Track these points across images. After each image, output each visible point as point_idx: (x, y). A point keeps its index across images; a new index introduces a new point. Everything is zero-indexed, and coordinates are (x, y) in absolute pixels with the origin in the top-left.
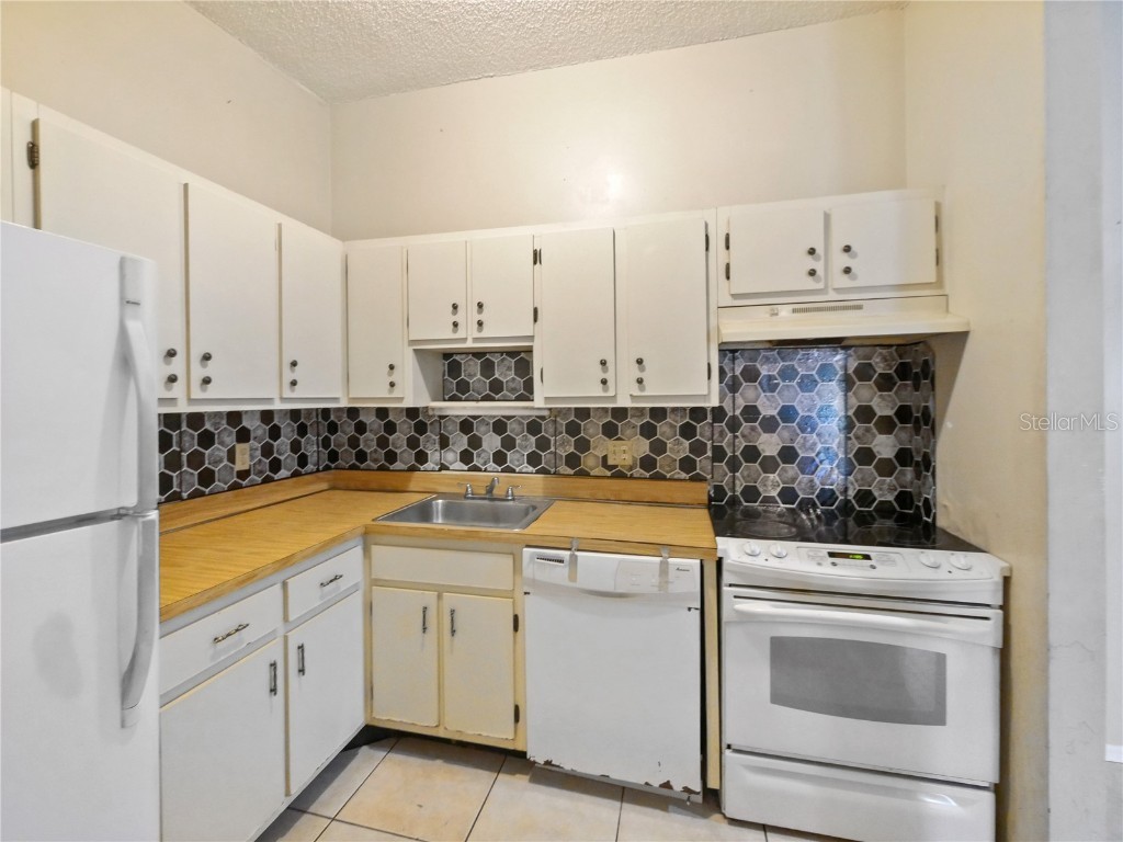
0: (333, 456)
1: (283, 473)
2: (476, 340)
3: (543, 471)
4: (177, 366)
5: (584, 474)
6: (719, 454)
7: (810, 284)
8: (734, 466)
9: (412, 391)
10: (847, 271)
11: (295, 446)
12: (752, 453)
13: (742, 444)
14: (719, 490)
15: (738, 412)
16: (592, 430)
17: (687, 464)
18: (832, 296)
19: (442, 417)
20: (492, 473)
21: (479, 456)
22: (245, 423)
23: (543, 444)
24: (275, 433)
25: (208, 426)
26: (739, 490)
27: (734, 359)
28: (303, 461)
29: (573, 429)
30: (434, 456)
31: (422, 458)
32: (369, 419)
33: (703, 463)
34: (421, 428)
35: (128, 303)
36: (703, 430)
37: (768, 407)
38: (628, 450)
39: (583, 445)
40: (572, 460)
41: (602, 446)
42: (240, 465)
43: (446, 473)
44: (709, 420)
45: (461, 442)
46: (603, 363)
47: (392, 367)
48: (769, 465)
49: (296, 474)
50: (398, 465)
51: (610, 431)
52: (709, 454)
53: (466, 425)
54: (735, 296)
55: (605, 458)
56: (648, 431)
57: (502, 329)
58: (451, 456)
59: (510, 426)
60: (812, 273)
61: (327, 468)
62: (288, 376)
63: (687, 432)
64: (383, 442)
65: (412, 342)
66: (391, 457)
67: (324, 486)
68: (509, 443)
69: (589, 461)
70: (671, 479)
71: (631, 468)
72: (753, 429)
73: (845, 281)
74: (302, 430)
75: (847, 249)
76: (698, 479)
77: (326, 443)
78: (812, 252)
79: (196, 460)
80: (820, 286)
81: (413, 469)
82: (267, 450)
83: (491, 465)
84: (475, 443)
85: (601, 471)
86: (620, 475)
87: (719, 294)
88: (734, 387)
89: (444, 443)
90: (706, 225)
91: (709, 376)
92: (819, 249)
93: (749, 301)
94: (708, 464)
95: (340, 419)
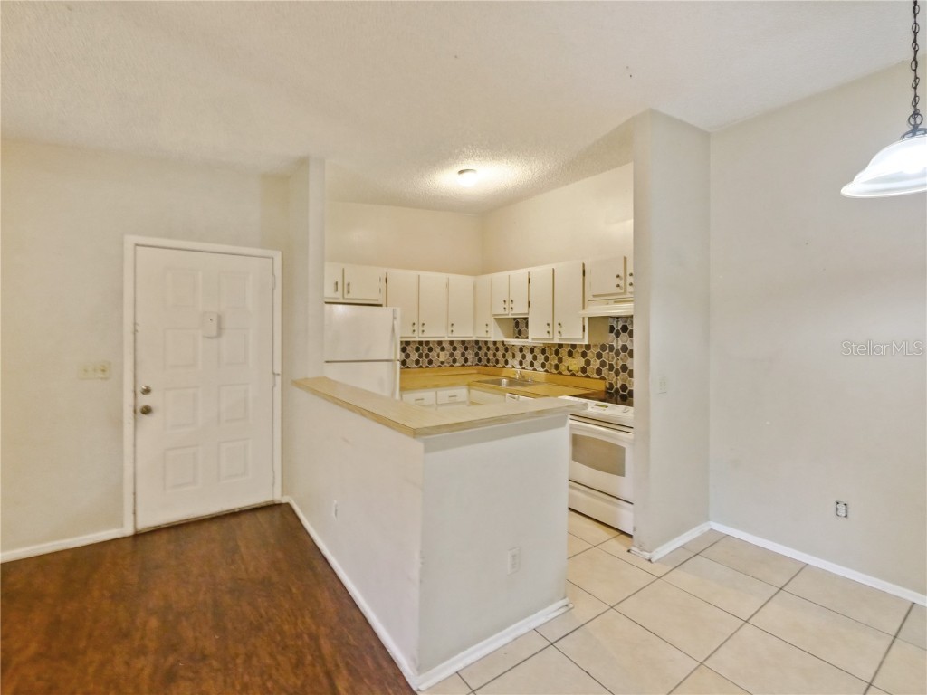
0: (480, 360)
1: (457, 364)
2: (512, 315)
3: (546, 371)
4: (415, 328)
5: (560, 373)
6: (611, 367)
7: (618, 290)
8: (617, 374)
9: (496, 335)
10: (631, 284)
11: (463, 355)
12: (624, 368)
13: (621, 363)
14: (611, 384)
15: (619, 348)
16: (564, 352)
17: (599, 372)
18: (628, 295)
19: (513, 345)
20: (529, 370)
21: (525, 362)
22: (444, 345)
23: (547, 359)
24: (455, 349)
25: (431, 345)
27: (618, 322)
28: (466, 360)
29: (557, 353)
30: (510, 361)
31: (506, 362)
32: (491, 345)
33: (605, 371)
34: (507, 350)
35: (394, 318)
36: (605, 355)
38: (576, 363)
39: (560, 360)
40: (557, 367)
41: (567, 361)
42: (442, 359)
43: (514, 368)
44: (608, 351)
45: (519, 356)
46: (548, 325)
47: (487, 325)
49: (463, 365)
50: (499, 365)
51: (570, 354)
52: (607, 367)
53: (521, 350)
54: (594, 296)
55: (568, 366)
56: (584, 355)
57: (519, 310)
58: (516, 362)
59: (536, 350)
60: (618, 286)
61: (477, 364)
62: (450, 329)
63: (599, 356)
64: (495, 355)
65: (494, 316)
66: (497, 362)
67: (475, 371)
68: (535, 358)
69: (562, 368)
70: (592, 378)
71: (577, 372)
74: (466, 349)
75: (631, 275)
76: (603, 379)
77: (477, 354)
78: (618, 276)
79: (427, 356)
80: (622, 291)
81: (504, 367)
82: (451, 355)
83: (529, 367)
84: (524, 357)
85: (566, 372)
86: (573, 375)
87: (589, 296)
88: (618, 335)
89: (514, 357)
90: (584, 265)
91: (584, 331)
92: (622, 274)
93: (599, 298)
94: (607, 372)
95: (481, 345)
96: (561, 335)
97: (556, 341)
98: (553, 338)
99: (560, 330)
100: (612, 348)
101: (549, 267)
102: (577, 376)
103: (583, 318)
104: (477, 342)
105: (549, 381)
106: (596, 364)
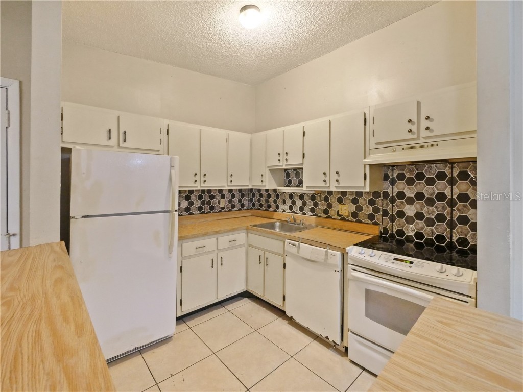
0: (254, 205)
1: (235, 209)
2: (286, 165)
3: (316, 215)
4: (197, 178)
5: (330, 218)
6: (385, 213)
7: (410, 136)
8: (392, 219)
9: (270, 184)
10: (427, 128)
11: (240, 201)
12: (401, 214)
13: (396, 209)
14: (385, 229)
15: (395, 195)
16: (333, 200)
17: (371, 217)
18: (422, 140)
19: (284, 193)
20: (299, 216)
21: (295, 208)
22: (224, 193)
23: (316, 204)
24: (233, 196)
25: (212, 193)
26: (394, 231)
27: (393, 170)
28: (243, 206)
29: (326, 199)
30: (281, 207)
31: (278, 207)
32: (263, 192)
33: (378, 217)
34: (278, 196)
35: (172, 167)
36: (379, 202)
37: (410, 193)
38: (347, 209)
39: (330, 206)
40: (326, 212)
41: (337, 207)
42: (222, 205)
43: (284, 213)
44: (381, 198)
45: (289, 202)
46: (324, 173)
47: (262, 175)
48: (409, 220)
49: (240, 210)
50: (271, 209)
51: (340, 201)
52: (381, 213)
53: (291, 196)
54: (377, 144)
55: (338, 212)
56: (355, 201)
57: (294, 161)
58: (286, 207)
59: (306, 197)
60: (410, 131)
61: (251, 209)
63: (371, 202)
64: (267, 201)
65: (268, 167)
66: (269, 206)
67: (249, 214)
68: (304, 204)
69: (332, 212)
70: (364, 223)
71: (348, 217)
72: (402, 203)
73: (427, 133)
74: (242, 196)
75: (428, 118)
76: (376, 224)
77: (251, 200)
78: (410, 121)
79: (209, 203)
80: (415, 136)
81: (275, 211)
82: (230, 201)
83: (299, 211)
84: (294, 203)
85: (336, 217)
86: (343, 219)
87: (371, 143)
88: (393, 183)
89: (284, 202)
90: (365, 114)
91: (365, 179)
92: (414, 119)
93: (381, 145)
94: (380, 217)
95: (256, 192)
96: (339, 184)
97: (333, 189)
98: (329, 186)
99: (337, 178)
100: (386, 195)
101: (326, 120)
102: (348, 221)
103: (365, 166)
104: (251, 190)
105: (318, 225)
106: (369, 210)
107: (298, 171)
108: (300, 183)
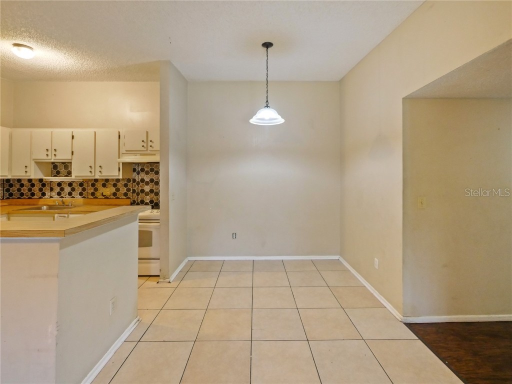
0: (11, 195)
2: (54, 159)
3: (84, 197)
5: (96, 198)
6: (134, 191)
7: (143, 149)
8: (138, 194)
9: (35, 174)
10: (151, 146)
12: (142, 191)
13: (140, 188)
14: (134, 201)
15: (139, 180)
16: (99, 185)
17: (126, 194)
18: (149, 152)
19: (51, 182)
20: (68, 199)
21: (63, 193)
23: (84, 190)
26: (139, 201)
27: (138, 166)
29: (93, 185)
30: (48, 194)
31: (44, 194)
32: (25, 183)
33: (130, 194)
34: (44, 185)
36: (130, 184)
37: (147, 179)
38: (109, 191)
39: (96, 190)
40: (93, 194)
41: (102, 190)
43: (52, 198)
44: (132, 182)
45: (58, 189)
46: (90, 167)
47: (26, 167)
48: (147, 194)
50: (35, 197)
51: (104, 185)
52: (132, 191)
53: (59, 184)
54: (126, 151)
55: (102, 193)
56: (115, 185)
57: (62, 156)
58: (54, 194)
60: (143, 146)
61: (8, 198)
63: (126, 185)
64: (30, 190)
65: (34, 160)
66: (33, 194)
68: (73, 189)
69: (98, 194)
70: (121, 199)
71: (110, 196)
72: (143, 184)
73: (151, 149)
75: (151, 141)
76: (129, 198)
77: (8, 190)
78: (143, 141)
80: (146, 149)
81: (40, 198)
83: (67, 196)
84: (62, 189)
85: (101, 197)
86: (107, 198)
87: (123, 150)
88: (138, 173)
89: (52, 189)
90: (119, 132)
91: (119, 170)
92: (145, 140)
93: (129, 152)
94: (131, 194)
95: (14, 182)
96: (101, 174)
97: (97, 177)
98: (95, 176)
99: (100, 170)
100: (134, 180)
101: (92, 130)
102: (110, 198)
103: (119, 163)
104: (8, 180)
105: (85, 204)
106: (124, 190)
107: (67, 165)
108: (69, 174)
